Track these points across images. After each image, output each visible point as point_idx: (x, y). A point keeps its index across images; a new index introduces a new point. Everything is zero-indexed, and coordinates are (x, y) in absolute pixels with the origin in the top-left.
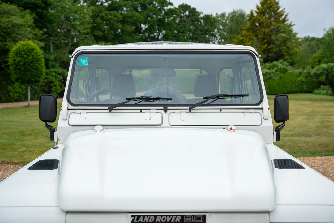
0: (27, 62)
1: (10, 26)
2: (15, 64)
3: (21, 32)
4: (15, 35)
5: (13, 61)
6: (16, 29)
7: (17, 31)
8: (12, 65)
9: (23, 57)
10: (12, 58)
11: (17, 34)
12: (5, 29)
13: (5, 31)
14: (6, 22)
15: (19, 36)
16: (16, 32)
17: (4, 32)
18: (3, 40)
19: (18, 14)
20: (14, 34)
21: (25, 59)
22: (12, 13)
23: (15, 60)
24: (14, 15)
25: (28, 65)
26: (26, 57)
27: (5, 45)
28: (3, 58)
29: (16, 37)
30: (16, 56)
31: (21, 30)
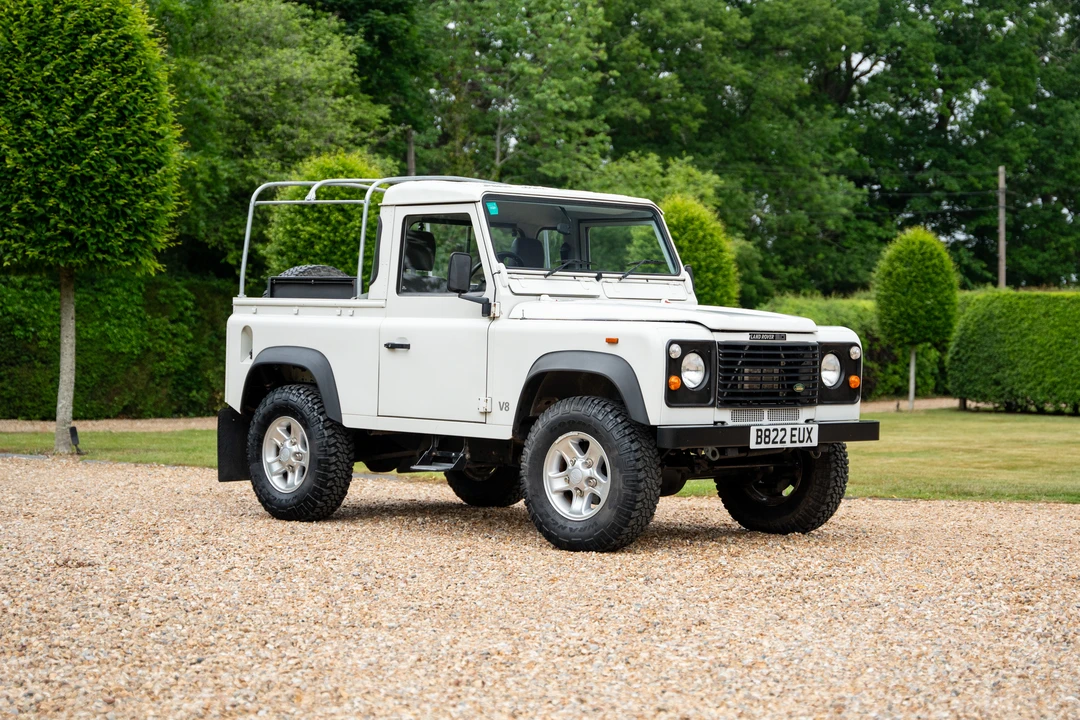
0: (343, 242)
1: (269, 91)
2: (294, 248)
3: (306, 116)
4: (286, 127)
5: (286, 239)
6: (290, 103)
7: (292, 110)
8: (281, 253)
9: (327, 223)
10: (281, 224)
11: (291, 124)
12: (247, 104)
13: (248, 111)
14: (253, 76)
15: (303, 134)
16: (289, 116)
17: (245, 117)
18: (239, 149)
19: (299, 37)
20: (283, 123)
21: (335, 230)
22: (273, 35)
23: (294, 233)
24: (283, 45)
25: (344, 253)
26: (339, 222)
27: (244, 171)
28: (232, 226)
29: (291, 137)
30: (299, 218)
31: (308, 107)
